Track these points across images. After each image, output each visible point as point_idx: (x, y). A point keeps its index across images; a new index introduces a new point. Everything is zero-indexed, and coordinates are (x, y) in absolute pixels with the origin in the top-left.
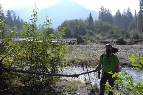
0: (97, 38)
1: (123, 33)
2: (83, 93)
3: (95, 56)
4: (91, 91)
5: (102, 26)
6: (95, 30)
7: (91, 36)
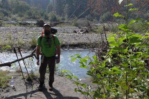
0: (15, 19)
1: (42, 15)
2: (18, 84)
3: (17, 39)
4: (27, 80)
5: (18, 5)
6: (10, 10)
7: (6, 17)
